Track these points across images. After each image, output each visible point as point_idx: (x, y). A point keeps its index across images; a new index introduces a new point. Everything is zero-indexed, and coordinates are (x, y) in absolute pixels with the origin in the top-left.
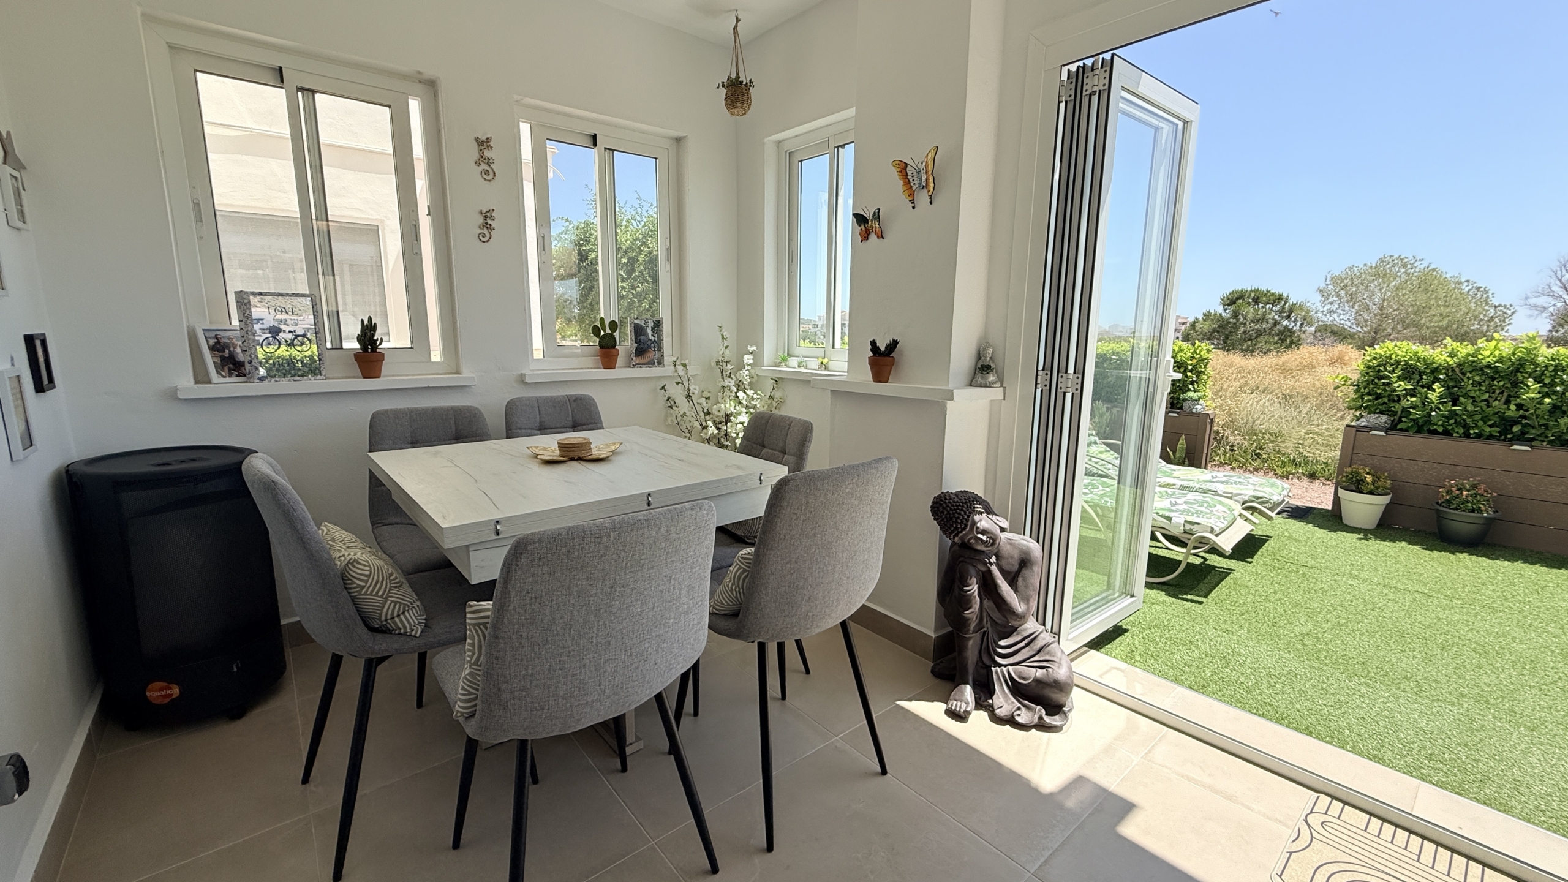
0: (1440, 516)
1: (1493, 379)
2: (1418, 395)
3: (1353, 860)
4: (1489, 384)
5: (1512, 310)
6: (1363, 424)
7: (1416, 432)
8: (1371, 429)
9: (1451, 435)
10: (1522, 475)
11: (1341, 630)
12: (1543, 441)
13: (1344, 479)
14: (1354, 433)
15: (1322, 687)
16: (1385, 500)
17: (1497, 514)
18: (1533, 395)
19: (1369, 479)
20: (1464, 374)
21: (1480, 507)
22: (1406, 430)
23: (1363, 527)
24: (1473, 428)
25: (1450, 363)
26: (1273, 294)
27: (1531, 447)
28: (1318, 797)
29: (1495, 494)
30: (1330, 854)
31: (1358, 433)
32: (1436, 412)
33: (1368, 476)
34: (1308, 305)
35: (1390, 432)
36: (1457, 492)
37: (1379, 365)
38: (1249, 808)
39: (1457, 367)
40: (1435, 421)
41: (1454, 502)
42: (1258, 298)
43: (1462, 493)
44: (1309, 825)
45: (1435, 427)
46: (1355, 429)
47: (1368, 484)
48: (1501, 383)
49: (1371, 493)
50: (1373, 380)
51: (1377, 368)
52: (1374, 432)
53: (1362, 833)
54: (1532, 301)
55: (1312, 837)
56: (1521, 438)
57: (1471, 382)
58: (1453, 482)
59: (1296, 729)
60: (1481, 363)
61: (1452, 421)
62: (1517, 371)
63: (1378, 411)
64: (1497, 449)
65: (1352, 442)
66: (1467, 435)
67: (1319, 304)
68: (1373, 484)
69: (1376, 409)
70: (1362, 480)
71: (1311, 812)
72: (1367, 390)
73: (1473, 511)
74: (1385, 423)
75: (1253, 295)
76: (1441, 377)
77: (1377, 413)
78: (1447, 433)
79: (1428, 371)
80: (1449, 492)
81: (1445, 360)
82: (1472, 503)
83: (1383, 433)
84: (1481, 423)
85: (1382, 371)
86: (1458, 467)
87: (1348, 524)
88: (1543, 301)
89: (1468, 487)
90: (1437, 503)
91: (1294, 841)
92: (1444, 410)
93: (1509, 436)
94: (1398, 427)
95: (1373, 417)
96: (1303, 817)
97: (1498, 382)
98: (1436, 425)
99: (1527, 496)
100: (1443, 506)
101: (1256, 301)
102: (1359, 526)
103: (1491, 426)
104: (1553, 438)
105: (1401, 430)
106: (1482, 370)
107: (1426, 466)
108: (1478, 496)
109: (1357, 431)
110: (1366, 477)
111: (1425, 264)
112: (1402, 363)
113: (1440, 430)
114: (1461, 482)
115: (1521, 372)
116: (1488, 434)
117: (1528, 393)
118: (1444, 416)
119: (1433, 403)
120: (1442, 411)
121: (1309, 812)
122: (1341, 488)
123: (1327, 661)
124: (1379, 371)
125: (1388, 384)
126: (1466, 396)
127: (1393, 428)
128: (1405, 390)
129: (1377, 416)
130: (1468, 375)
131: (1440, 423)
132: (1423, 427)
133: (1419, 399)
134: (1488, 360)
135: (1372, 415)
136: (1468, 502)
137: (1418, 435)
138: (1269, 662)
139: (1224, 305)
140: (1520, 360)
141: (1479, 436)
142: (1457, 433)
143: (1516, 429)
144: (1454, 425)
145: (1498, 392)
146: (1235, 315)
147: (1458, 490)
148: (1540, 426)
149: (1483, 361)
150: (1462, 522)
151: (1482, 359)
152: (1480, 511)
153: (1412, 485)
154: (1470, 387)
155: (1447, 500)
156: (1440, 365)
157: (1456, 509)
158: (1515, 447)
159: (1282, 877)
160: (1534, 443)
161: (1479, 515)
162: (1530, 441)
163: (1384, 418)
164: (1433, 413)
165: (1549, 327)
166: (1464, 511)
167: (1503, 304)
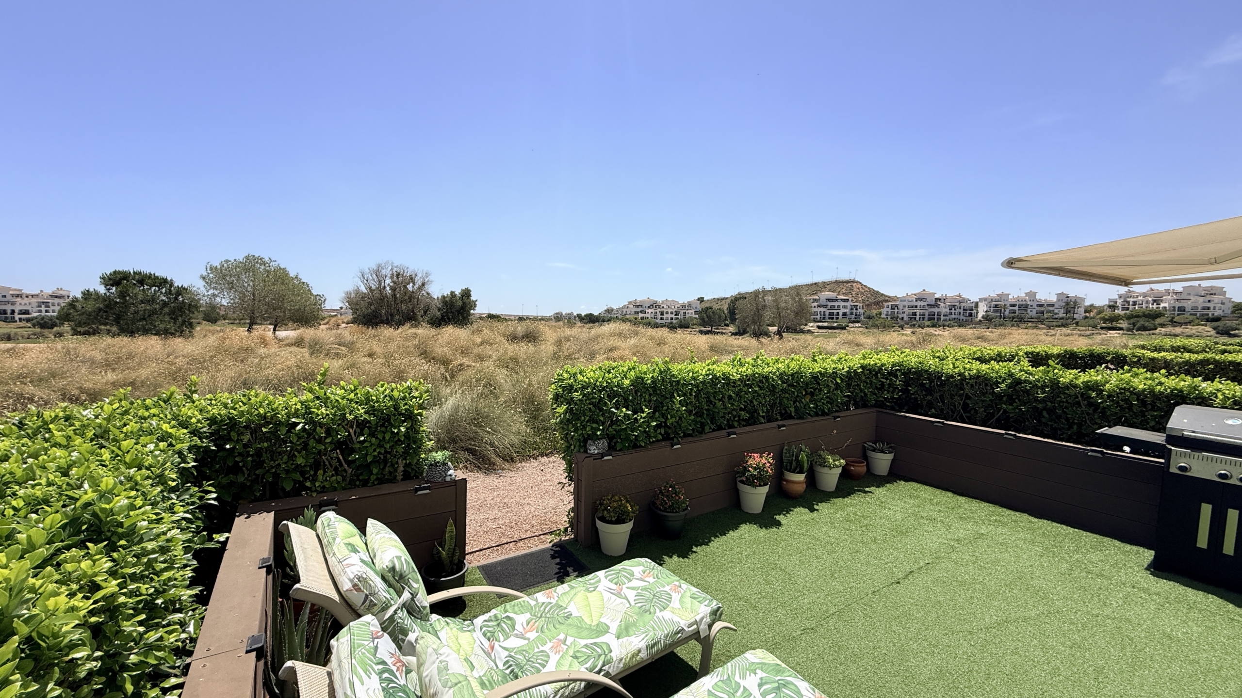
6: (596, 452)
14: (591, 462)
19: (629, 507)
22: (621, 450)
26: (157, 278)
27: (679, 444)
34: (195, 289)
35: (613, 454)
37: (593, 393)
42: (143, 279)
47: (629, 512)
51: (592, 396)
65: (592, 471)
67: (202, 289)
68: (632, 512)
70: (626, 511)
75: (137, 277)
83: (610, 457)
86: (650, 472)
95: (600, 443)
101: (141, 282)
105: (619, 451)
110: (627, 507)
111: (277, 264)
125: (605, 411)
137: (628, 451)
139: (106, 285)
146: (123, 295)
147: (676, 495)
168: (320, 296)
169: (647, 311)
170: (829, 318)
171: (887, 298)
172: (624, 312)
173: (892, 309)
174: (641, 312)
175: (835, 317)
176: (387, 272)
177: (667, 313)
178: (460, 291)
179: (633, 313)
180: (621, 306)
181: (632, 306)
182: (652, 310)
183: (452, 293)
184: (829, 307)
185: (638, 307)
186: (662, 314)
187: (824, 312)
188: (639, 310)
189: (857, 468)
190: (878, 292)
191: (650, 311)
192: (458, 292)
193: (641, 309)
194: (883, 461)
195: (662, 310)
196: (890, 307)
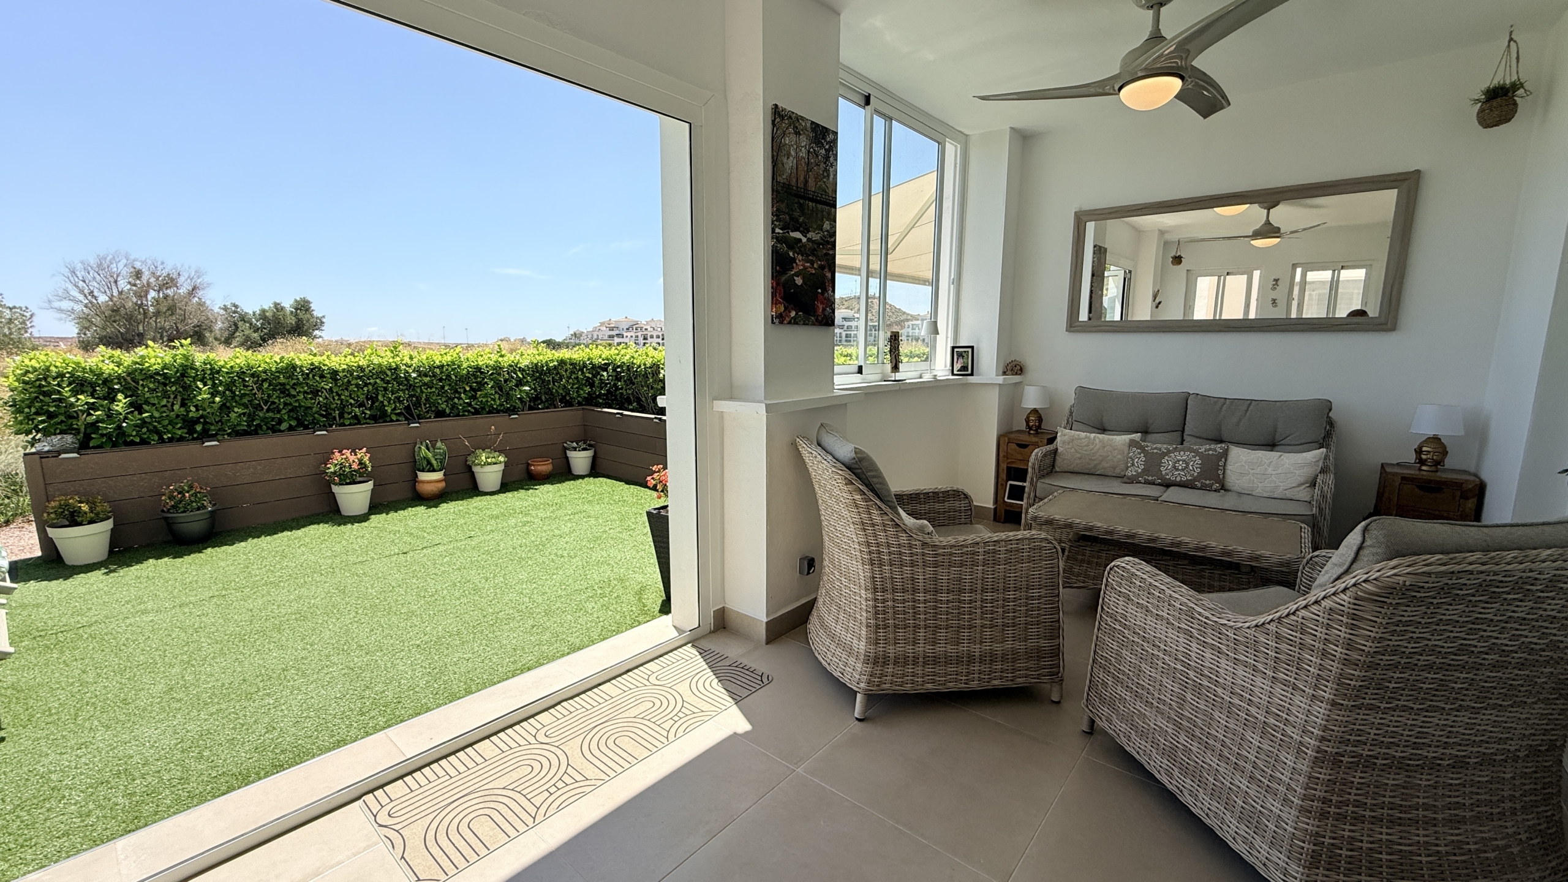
0: (169, 523)
1: (165, 385)
2: (101, 408)
3: (431, 817)
4: (163, 390)
5: (30, 313)
6: (46, 449)
7: (112, 447)
8: (59, 453)
9: (149, 443)
10: (219, 467)
11: (193, 666)
12: (224, 435)
13: (53, 516)
14: (35, 461)
15: (240, 724)
16: (108, 525)
17: (217, 506)
18: (205, 396)
19: (85, 507)
20: (137, 383)
21: (203, 504)
22: (100, 447)
23: (95, 561)
24: (165, 433)
25: (120, 372)
27: (218, 441)
28: (364, 801)
29: (209, 489)
30: (419, 828)
31: (43, 460)
32: (126, 423)
33: (82, 505)
35: (83, 452)
36: (179, 496)
37: (38, 380)
38: (339, 863)
39: (127, 376)
40: (129, 431)
41: (181, 506)
43: (184, 495)
44: (386, 826)
45: (131, 438)
46: (37, 456)
47: (86, 513)
48: (174, 388)
49: (91, 522)
50: (37, 397)
51: (38, 383)
52: (63, 456)
53: (412, 795)
54: (56, 304)
55: (397, 831)
56: (206, 435)
57: (146, 389)
58: (171, 488)
59: (267, 775)
60: (150, 370)
61: (145, 430)
62: (183, 375)
63: (58, 431)
64: (191, 449)
65: (39, 471)
66: (162, 441)
68: (92, 512)
69: (55, 430)
70: (75, 511)
71: (375, 816)
72: (33, 410)
73: (198, 509)
74: (73, 443)
76: (116, 387)
77: (59, 434)
78: (144, 442)
79: (100, 382)
80: (171, 498)
81: (113, 369)
82: (196, 502)
83: (75, 455)
84: (170, 427)
85: (44, 386)
86: (165, 473)
87: (76, 564)
88: (66, 305)
89: (186, 488)
90: (163, 511)
91: (393, 847)
92: (135, 419)
93: (195, 436)
94: (91, 445)
95: (56, 439)
96: (376, 826)
97: (170, 387)
98: (132, 436)
99: (229, 484)
100: (171, 513)
102: (91, 562)
103: (179, 429)
104: (230, 431)
105: (94, 447)
106: (151, 377)
107: (135, 479)
108: (198, 495)
109: (41, 458)
110: (80, 507)
112: (67, 375)
113: (137, 440)
114: (177, 485)
115: (187, 377)
116: (178, 436)
117: (200, 394)
118: (136, 426)
119: (121, 414)
120: (132, 420)
121: (373, 818)
122: (49, 526)
123: (216, 700)
124: (40, 386)
125: (60, 400)
126: (147, 402)
127: (84, 446)
128: (87, 403)
129: (59, 437)
130: (141, 382)
131: (134, 433)
132: (119, 440)
133: (104, 413)
134: (155, 367)
135: (53, 437)
136: (192, 502)
137: (115, 449)
138: (168, 741)
140: (182, 365)
141: (171, 440)
142: (153, 440)
143: (199, 428)
144: (148, 433)
145: (172, 396)
147: (179, 493)
148: (217, 422)
149: (151, 369)
150: (192, 522)
151: (149, 367)
152: (204, 507)
153: (127, 501)
154: (147, 395)
155: (173, 506)
156: (110, 375)
157: (184, 512)
158: (207, 444)
159: (421, 879)
160: (220, 437)
161: (203, 511)
162: (213, 437)
163: (69, 438)
164: (124, 425)
165: (77, 331)
166: (192, 511)
167: (17, 306)
168: (21, 308)
169: (625, 334)
170: (846, 341)
171: (909, 317)
172: (595, 337)
173: (913, 329)
174: (618, 335)
175: (852, 339)
176: (122, 269)
177: (652, 337)
178: (292, 302)
179: (606, 338)
180: (591, 329)
181: (604, 328)
182: (632, 334)
183: (276, 305)
184: (845, 327)
185: (612, 329)
186: (645, 339)
187: (840, 333)
188: (614, 333)
189: (539, 467)
190: (899, 309)
191: (629, 334)
192: (288, 304)
193: (618, 332)
194: (580, 459)
195: (645, 333)
196: (911, 326)
